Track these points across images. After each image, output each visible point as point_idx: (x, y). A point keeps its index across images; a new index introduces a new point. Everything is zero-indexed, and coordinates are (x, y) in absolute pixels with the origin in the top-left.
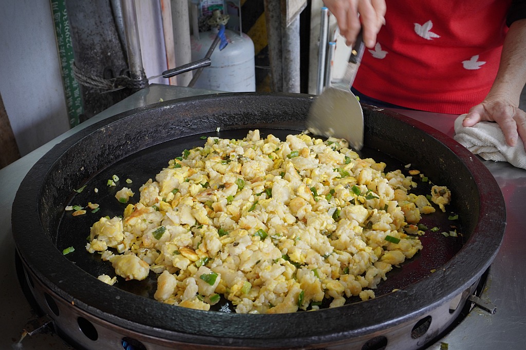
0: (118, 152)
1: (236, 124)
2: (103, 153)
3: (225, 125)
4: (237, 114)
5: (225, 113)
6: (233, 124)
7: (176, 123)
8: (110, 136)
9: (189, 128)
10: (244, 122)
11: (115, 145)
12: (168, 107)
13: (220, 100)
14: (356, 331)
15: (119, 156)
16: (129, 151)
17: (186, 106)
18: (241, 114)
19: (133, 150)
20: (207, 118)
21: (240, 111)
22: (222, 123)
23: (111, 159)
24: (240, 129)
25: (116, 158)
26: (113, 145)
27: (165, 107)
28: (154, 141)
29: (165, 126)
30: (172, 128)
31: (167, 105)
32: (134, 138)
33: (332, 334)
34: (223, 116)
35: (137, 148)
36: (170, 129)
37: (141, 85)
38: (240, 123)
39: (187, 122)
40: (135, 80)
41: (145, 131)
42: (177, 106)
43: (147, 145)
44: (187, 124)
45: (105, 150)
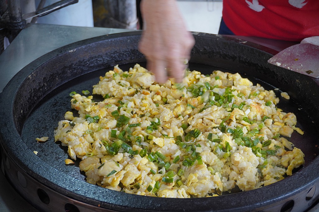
0: (39, 94)
1: (125, 59)
2: (31, 96)
3: (115, 61)
4: (126, 51)
5: (116, 52)
6: (122, 60)
7: (78, 64)
8: (34, 81)
9: (88, 66)
10: (131, 58)
11: (37, 88)
12: (72, 51)
13: (112, 41)
14: (280, 198)
15: (40, 97)
16: (45, 92)
17: (85, 48)
18: (129, 51)
19: (48, 90)
20: (102, 57)
21: (128, 49)
22: (113, 59)
23: (35, 100)
24: (128, 64)
25: (38, 99)
26: (36, 88)
27: (70, 51)
28: (62, 81)
29: (70, 67)
30: (75, 68)
31: (71, 50)
32: (49, 80)
33: (267, 201)
34: (114, 54)
35: (51, 88)
36: (73, 69)
37: (21, 26)
38: (128, 59)
39: (86, 62)
40: (15, 22)
41: (56, 74)
42: (78, 49)
43: (57, 85)
44: (86, 63)
45: (32, 93)
